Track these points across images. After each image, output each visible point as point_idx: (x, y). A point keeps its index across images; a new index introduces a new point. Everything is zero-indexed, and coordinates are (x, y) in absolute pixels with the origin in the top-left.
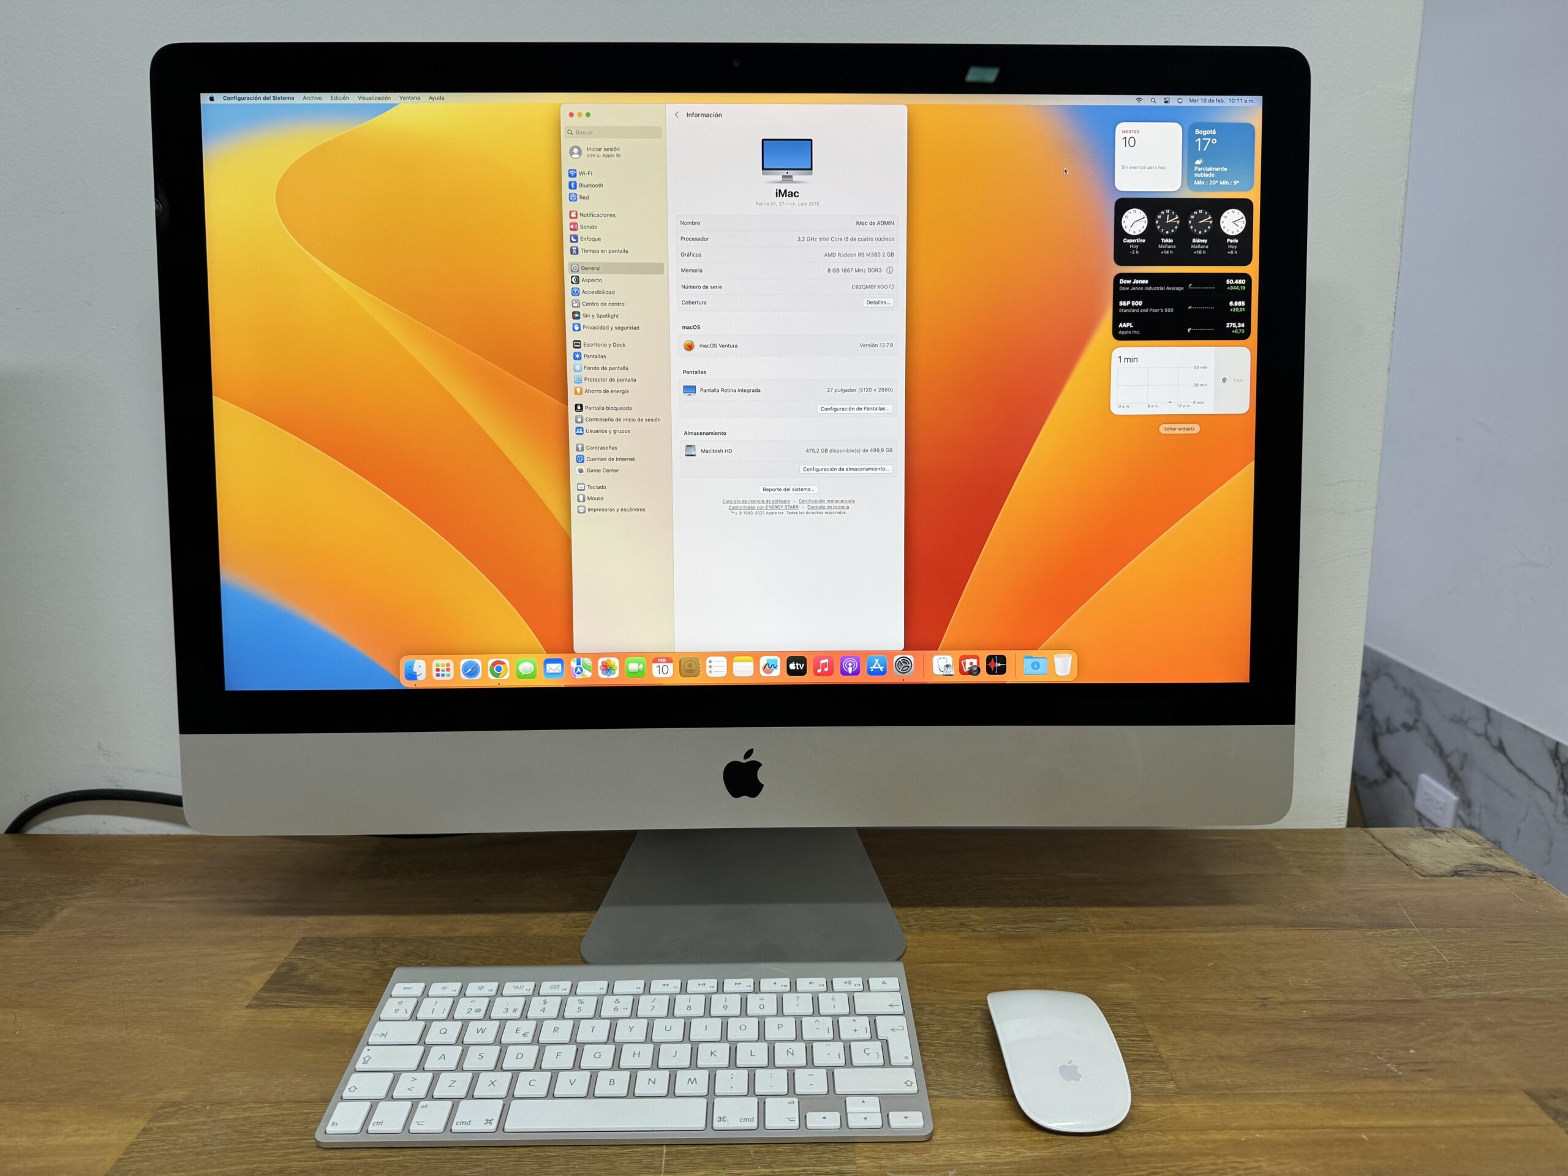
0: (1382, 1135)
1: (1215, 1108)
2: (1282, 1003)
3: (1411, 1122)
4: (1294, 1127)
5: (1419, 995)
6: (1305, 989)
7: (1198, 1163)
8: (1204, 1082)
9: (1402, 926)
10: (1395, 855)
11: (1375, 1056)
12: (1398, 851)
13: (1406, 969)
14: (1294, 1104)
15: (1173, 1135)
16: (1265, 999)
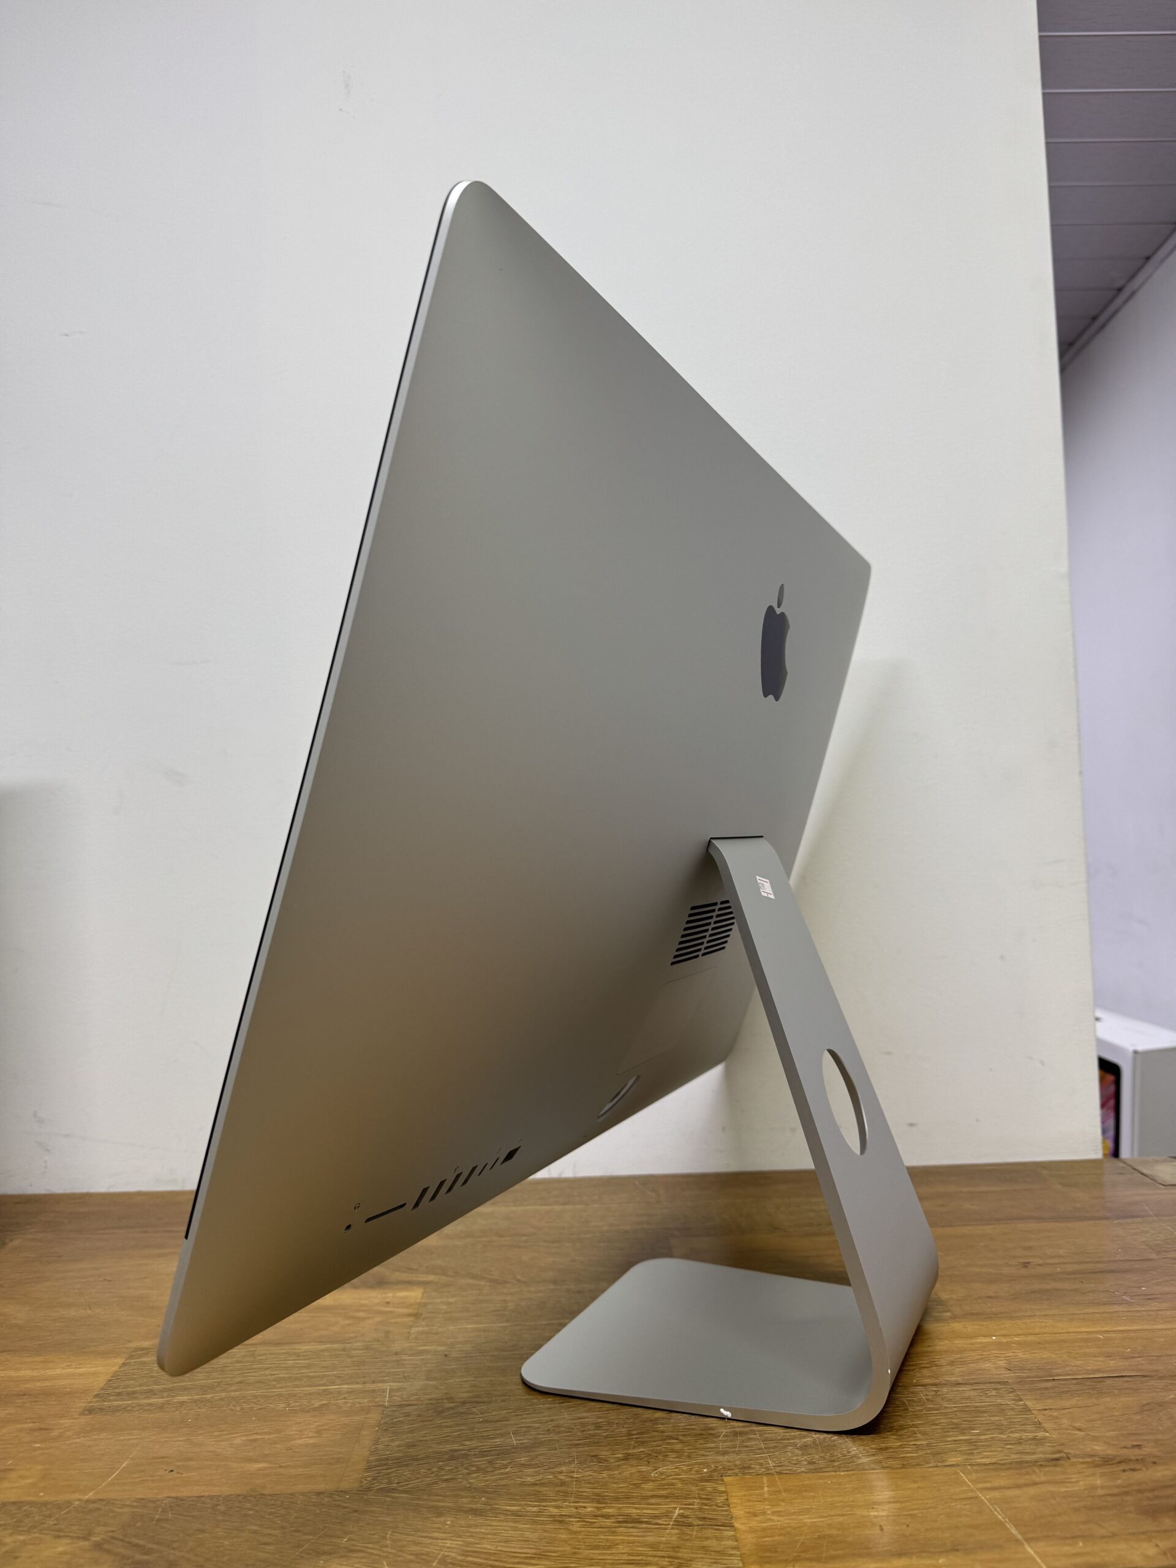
0: (1114, 1335)
1: (982, 1325)
2: (1040, 1265)
3: (1139, 1328)
4: (1045, 1333)
5: (1154, 1256)
6: (1060, 1257)
7: (968, 1355)
8: (975, 1312)
9: (1143, 1217)
10: (1142, 1174)
11: (1114, 1292)
12: (1145, 1171)
13: (1144, 1242)
14: (1046, 1321)
15: (949, 1341)
16: (1028, 1263)
